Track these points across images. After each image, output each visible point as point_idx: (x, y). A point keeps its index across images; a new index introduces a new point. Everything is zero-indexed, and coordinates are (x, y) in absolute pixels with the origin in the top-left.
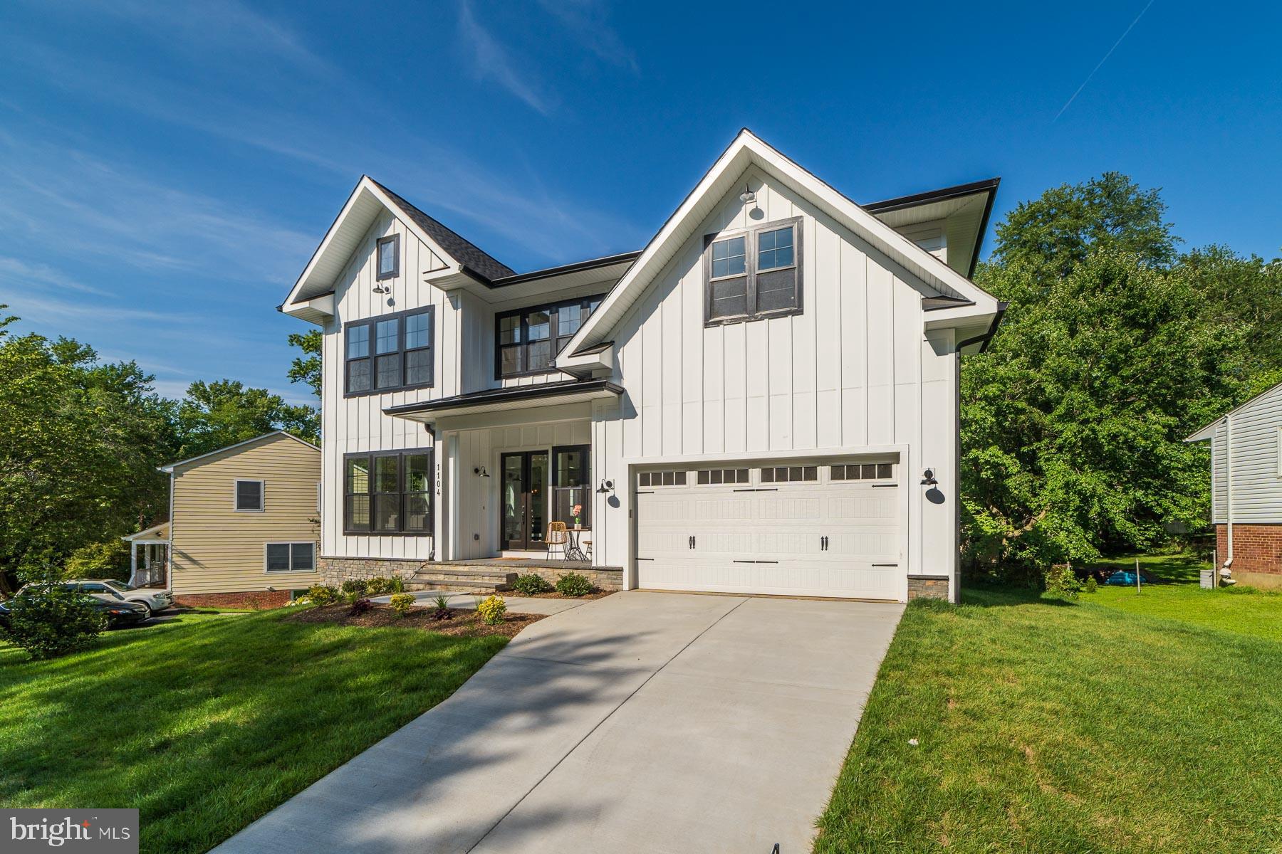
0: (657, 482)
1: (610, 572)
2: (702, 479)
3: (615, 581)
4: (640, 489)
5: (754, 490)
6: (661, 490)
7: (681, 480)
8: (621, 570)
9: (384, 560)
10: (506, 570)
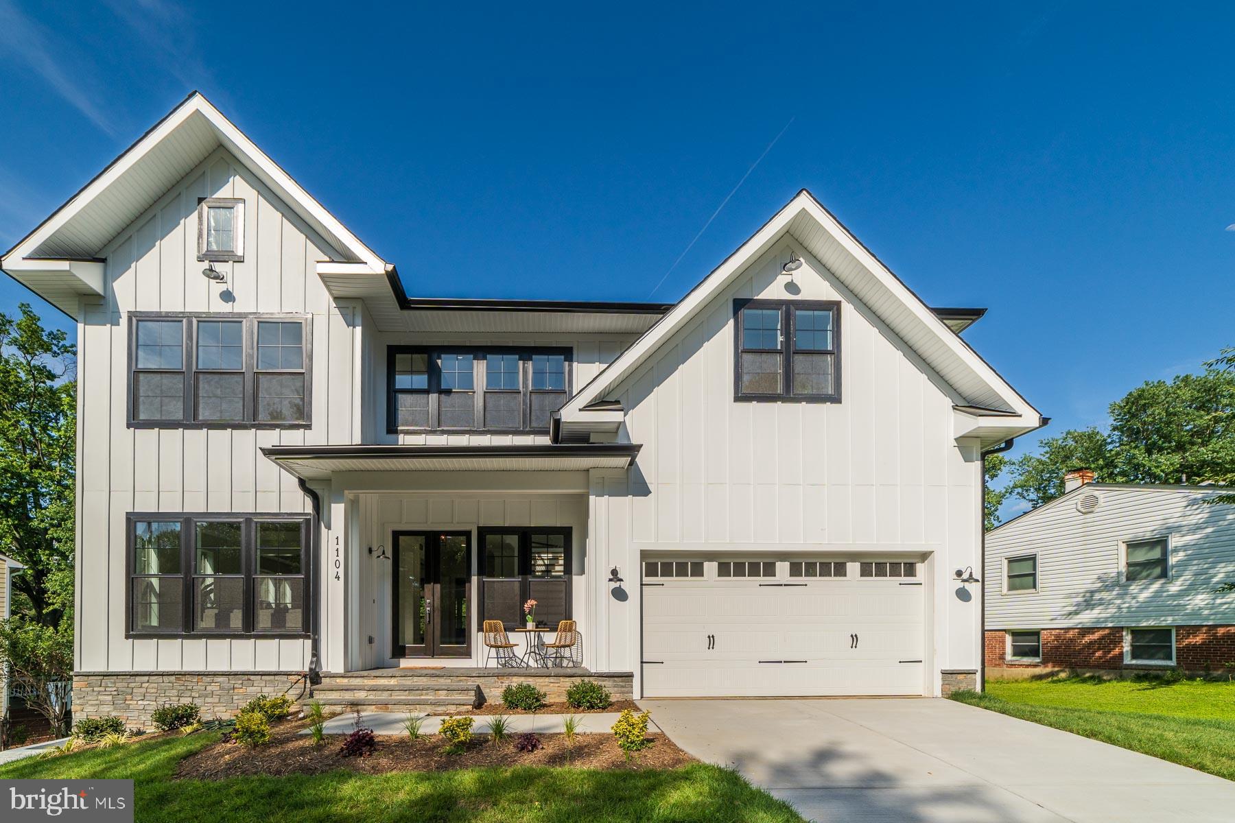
0: (667, 572)
1: (616, 679)
2: (723, 570)
3: (623, 689)
4: (646, 580)
5: (781, 585)
6: (672, 581)
7: (698, 571)
8: (630, 676)
9: (215, 674)
10: (461, 681)
